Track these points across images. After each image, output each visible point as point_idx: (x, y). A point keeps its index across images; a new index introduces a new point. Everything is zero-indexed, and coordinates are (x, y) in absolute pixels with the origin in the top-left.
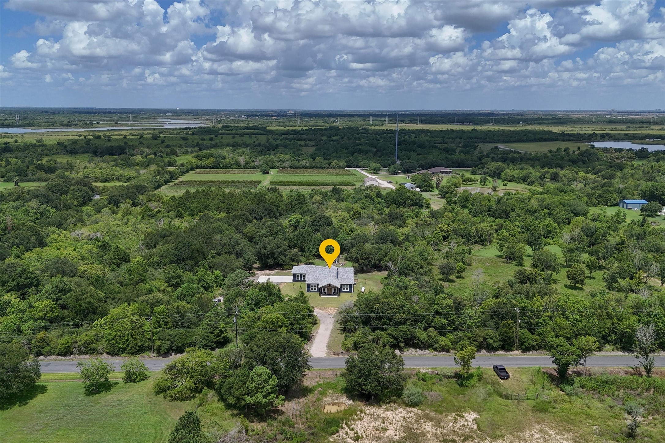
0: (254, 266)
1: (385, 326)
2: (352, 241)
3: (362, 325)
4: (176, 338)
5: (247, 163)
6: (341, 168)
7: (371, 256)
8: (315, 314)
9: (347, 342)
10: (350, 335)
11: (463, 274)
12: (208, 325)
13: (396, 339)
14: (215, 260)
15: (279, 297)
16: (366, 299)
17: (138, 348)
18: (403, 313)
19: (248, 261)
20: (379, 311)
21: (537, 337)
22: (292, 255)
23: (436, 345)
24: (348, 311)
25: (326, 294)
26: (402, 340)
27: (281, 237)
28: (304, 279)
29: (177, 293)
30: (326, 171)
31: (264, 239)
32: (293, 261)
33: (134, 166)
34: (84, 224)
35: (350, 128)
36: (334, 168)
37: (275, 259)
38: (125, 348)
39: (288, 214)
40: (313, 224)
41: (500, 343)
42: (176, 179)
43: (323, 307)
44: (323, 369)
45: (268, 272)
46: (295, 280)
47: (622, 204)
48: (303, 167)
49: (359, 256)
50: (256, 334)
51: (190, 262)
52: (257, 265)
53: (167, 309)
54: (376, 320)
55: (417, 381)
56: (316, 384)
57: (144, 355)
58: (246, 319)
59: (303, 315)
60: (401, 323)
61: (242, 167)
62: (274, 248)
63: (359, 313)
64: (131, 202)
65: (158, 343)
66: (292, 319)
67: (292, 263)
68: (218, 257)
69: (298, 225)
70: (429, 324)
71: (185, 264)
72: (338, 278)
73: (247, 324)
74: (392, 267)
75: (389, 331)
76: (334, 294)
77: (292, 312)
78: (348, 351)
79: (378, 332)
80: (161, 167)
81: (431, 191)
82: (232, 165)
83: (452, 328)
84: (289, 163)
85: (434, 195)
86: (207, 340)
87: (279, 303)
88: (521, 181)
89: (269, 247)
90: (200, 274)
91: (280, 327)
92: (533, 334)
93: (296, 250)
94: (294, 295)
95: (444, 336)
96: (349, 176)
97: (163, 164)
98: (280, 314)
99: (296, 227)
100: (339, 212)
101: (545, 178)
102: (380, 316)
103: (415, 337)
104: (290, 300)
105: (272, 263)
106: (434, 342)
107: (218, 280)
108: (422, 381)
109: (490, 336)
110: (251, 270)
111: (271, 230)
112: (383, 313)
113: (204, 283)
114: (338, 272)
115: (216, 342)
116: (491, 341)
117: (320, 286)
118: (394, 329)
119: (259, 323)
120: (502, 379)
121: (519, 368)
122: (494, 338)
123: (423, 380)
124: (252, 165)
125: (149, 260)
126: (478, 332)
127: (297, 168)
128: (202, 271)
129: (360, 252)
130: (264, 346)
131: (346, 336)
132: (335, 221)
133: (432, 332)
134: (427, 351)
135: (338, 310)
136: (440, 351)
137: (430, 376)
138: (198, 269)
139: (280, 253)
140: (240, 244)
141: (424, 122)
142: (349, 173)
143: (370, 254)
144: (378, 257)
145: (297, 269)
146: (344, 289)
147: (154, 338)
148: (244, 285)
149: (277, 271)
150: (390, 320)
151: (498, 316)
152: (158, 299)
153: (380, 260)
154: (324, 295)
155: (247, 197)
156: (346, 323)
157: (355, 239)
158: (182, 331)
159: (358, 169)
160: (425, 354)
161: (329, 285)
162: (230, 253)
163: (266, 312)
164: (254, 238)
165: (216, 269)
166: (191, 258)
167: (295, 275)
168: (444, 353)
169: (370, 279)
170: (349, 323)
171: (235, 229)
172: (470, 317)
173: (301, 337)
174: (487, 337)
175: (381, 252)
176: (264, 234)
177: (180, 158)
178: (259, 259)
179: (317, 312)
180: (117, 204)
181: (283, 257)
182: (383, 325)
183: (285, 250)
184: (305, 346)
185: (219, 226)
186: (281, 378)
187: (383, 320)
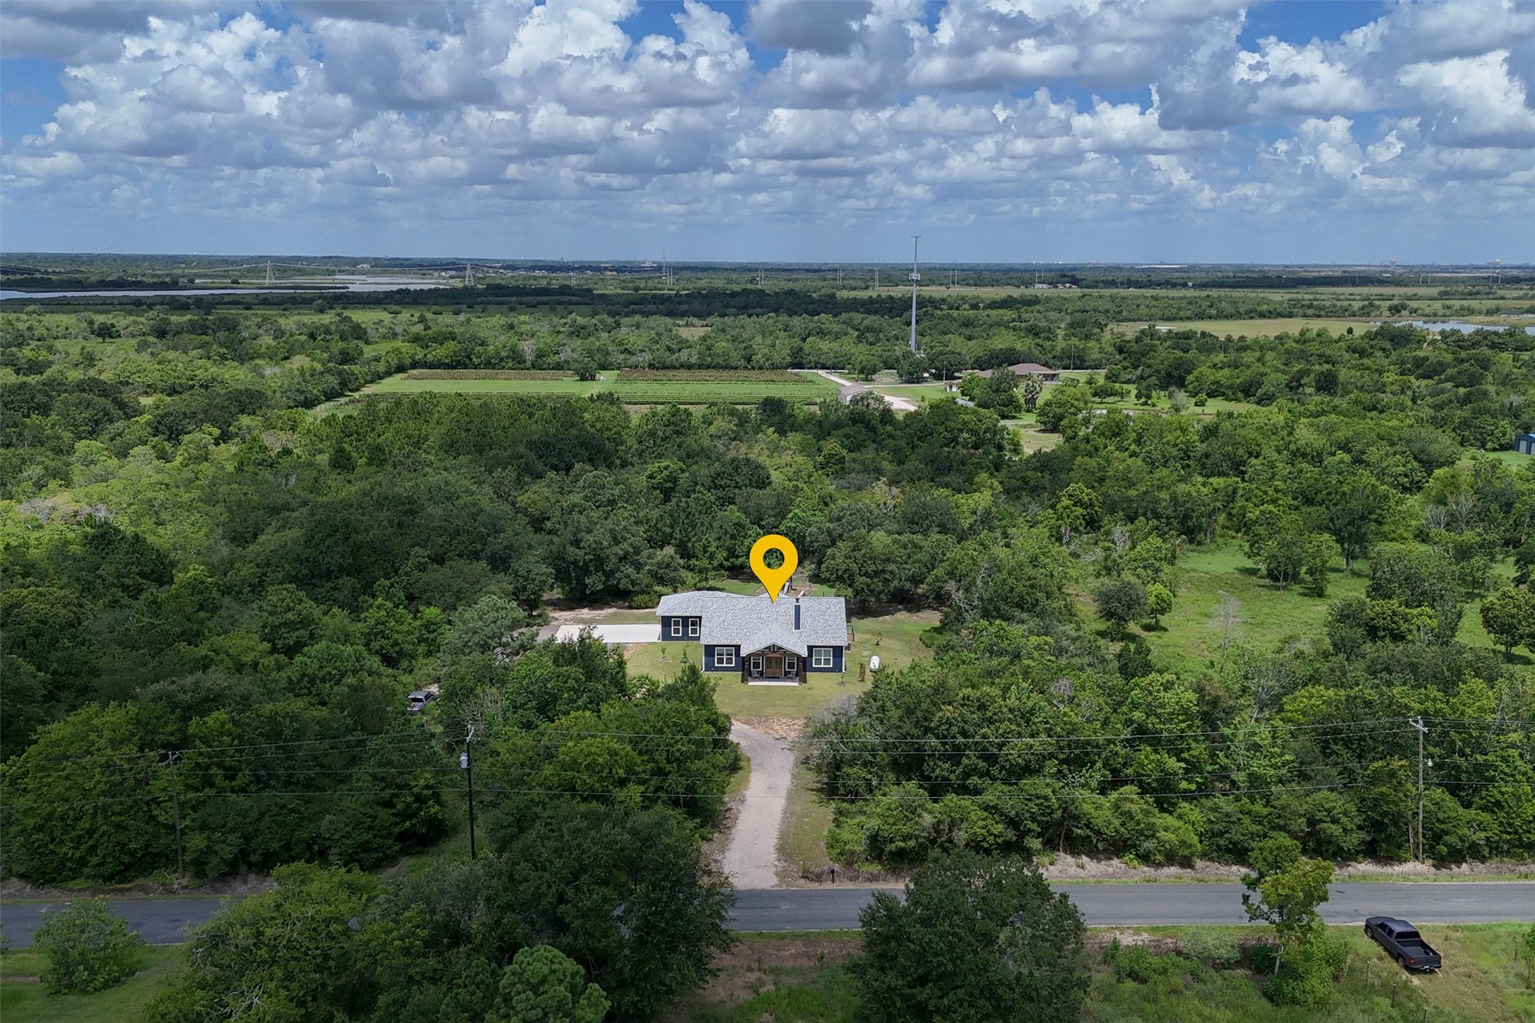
0: (546, 597)
1: (974, 780)
2: (831, 526)
3: (891, 776)
4: (262, 825)
5: (540, 355)
6: (778, 368)
7: (891, 567)
8: (732, 737)
9: (845, 835)
10: (853, 808)
11: (1164, 620)
12: (374, 777)
13: (1013, 823)
14: (425, 577)
15: (619, 684)
16: (905, 689)
17: (127, 859)
18: (1032, 736)
19: (526, 579)
20: (955, 729)
21: (1486, 817)
22: (659, 565)
23: (1149, 845)
24: (840, 728)
25: (761, 676)
26: (1034, 826)
27: (626, 514)
28: (694, 631)
29: (292, 671)
30: (741, 373)
31: (576, 516)
32: (662, 581)
33: (253, 358)
34: (68, 483)
35: (791, 292)
36: (760, 368)
37: (608, 575)
38: (82, 858)
39: (645, 462)
40: (713, 483)
41: (1362, 835)
42: (357, 390)
43: (758, 717)
44: (770, 936)
45: (585, 613)
46: (666, 636)
47: (1523, 445)
48: (682, 366)
49: (855, 567)
50: (539, 810)
51: (347, 582)
52: (556, 594)
53: (235, 723)
54: (946, 757)
55: (1113, 980)
56: (750, 997)
57: (148, 882)
58: (505, 757)
59: (700, 744)
60: (1028, 771)
61: (529, 364)
62: (605, 543)
63: (883, 737)
64: (216, 432)
65: (197, 841)
66: (660, 757)
67: (657, 588)
68: (436, 566)
69: (672, 489)
70: (1114, 772)
71: (335, 589)
72: (797, 626)
73: (508, 774)
74: (958, 596)
75: (989, 797)
76: (787, 677)
77: (661, 731)
78: (849, 864)
79: (951, 799)
80: (319, 361)
81: (1014, 418)
82: (502, 360)
83: (1193, 787)
84: (648, 357)
85: (1024, 427)
86: (370, 828)
87: (617, 704)
88: (1240, 395)
89: (589, 539)
90: (373, 615)
91: (622, 783)
92: (1467, 805)
93: (669, 550)
94: (664, 678)
95: (1171, 813)
96: (800, 386)
97: (325, 355)
98: (620, 739)
99: (667, 495)
100: (787, 458)
101: (1300, 385)
102: (956, 747)
103: (1076, 818)
104: (652, 694)
105: (601, 587)
106: (1141, 833)
107: (431, 636)
108: (1130, 984)
109: (1329, 811)
110: (536, 608)
111: (595, 494)
112: (964, 734)
113: (384, 642)
114: (798, 609)
115: (400, 838)
116: (1335, 830)
117: (743, 653)
118: (1006, 788)
119: (548, 770)
120: (1413, 971)
121: (1455, 929)
122: (1343, 819)
123: (1133, 975)
124: (552, 359)
125: (225, 575)
126: (1285, 799)
127: (668, 368)
128: (379, 607)
129: (858, 555)
130: (558, 863)
131: (840, 812)
132: (775, 476)
133: (1132, 801)
134: (1116, 862)
135: (807, 726)
136: (1159, 865)
137: (1156, 961)
138: (371, 601)
139: (623, 558)
140: (503, 531)
141: (964, 282)
142: (799, 380)
143: (888, 560)
144: (912, 569)
145: (672, 604)
146: (818, 661)
147: (187, 822)
148: (505, 645)
149: (613, 610)
150: (991, 759)
151: (1347, 743)
152: (209, 689)
153: (916, 580)
154: (755, 679)
155: (531, 415)
156: (838, 768)
157: (839, 519)
158: (285, 796)
159: (821, 372)
160: (1112, 876)
161: (773, 648)
162: (475, 556)
163: (574, 732)
164: (548, 519)
165: (429, 604)
166: (354, 571)
167: (666, 621)
168: (1174, 870)
169: (891, 634)
170: (846, 769)
171: (491, 492)
172: (1257, 747)
173: (692, 814)
174: (1319, 816)
175: (919, 556)
176: (574, 506)
177: (374, 346)
178: (562, 576)
179: (739, 733)
180: (174, 435)
181: (630, 570)
182: (967, 775)
183: (637, 551)
184: (705, 847)
185: (447, 483)
186: (622, 985)
187: (965, 761)
